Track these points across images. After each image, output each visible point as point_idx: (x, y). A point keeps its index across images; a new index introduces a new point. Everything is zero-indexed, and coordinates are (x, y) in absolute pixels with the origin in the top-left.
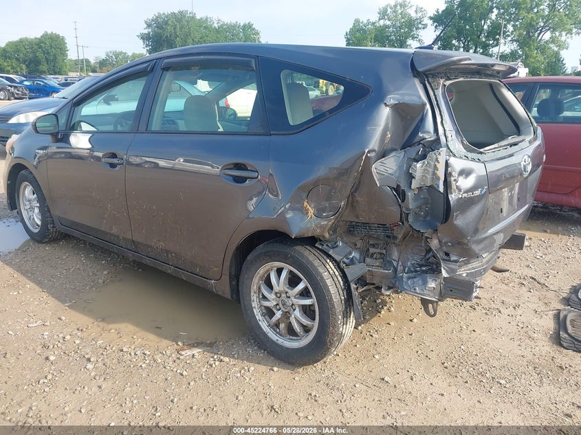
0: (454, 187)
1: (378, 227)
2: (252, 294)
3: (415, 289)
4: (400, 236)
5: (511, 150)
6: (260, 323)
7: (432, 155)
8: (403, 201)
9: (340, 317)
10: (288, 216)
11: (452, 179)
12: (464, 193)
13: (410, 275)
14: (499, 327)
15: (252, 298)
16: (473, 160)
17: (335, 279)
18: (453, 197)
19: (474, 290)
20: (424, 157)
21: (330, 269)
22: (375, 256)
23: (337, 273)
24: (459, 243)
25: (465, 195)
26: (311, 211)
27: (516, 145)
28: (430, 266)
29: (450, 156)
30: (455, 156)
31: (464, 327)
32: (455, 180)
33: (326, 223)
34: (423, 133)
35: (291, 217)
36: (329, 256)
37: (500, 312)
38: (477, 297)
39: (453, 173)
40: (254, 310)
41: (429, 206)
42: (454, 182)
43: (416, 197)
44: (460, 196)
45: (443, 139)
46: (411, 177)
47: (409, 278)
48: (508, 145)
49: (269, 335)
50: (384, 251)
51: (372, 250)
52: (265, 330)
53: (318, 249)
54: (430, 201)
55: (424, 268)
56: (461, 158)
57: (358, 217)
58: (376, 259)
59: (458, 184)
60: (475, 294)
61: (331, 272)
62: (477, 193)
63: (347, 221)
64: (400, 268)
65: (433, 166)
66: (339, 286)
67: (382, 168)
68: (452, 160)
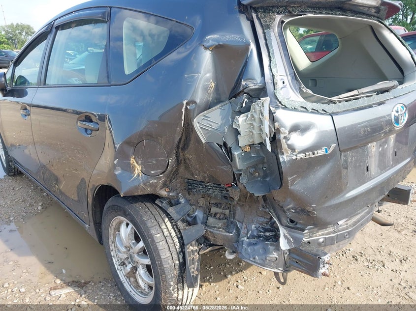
0: (285, 146)
1: (214, 187)
2: (110, 243)
3: (254, 258)
4: (236, 198)
5: (377, 98)
6: (118, 272)
7: (256, 106)
8: (232, 161)
9: (172, 283)
10: (117, 173)
11: (282, 136)
12: (300, 153)
13: (252, 241)
14: (378, 285)
15: (111, 247)
16: (314, 111)
17: (170, 241)
18: (284, 158)
19: (321, 266)
20: (248, 109)
21: (165, 231)
22: (218, 216)
23: (173, 234)
24: (303, 210)
25: (302, 156)
26: (138, 169)
27: (387, 91)
28: (275, 231)
29: (277, 108)
30: (285, 108)
31: (339, 283)
32: (285, 138)
33: (156, 181)
34: (246, 80)
35: (120, 174)
36: (168, 215)
37: (383, 266)
38: (324, 274)
39: (282, 129)
40: (113, 259)
41: (266, 165)
42: (284, 141)
43: (246, 156)
44: (294, 157)
45: (270, 87)
46: (237, 133)
47: (250, 244)
48: (374, 91)
49: (125, 284)
50: (227, 212)
51: (214, 210)
52: (122, 280)
53: (158, 206)
54: (265, 160)
55: (267, 234)
56: (295, 109)
57: (192, 174)
58: (219, 219)
59: (289, 142)
60: (322, 271)
61: (166, 233)
62: (321, 152)
63: (185, 179)
64: (243, 231)
65: (257, 120)
66: (173, 249)
67: (205, 123)
68: (280, 114)
